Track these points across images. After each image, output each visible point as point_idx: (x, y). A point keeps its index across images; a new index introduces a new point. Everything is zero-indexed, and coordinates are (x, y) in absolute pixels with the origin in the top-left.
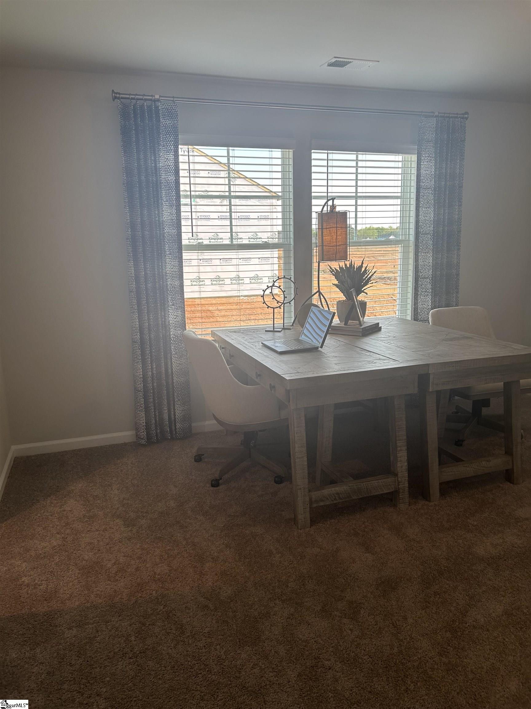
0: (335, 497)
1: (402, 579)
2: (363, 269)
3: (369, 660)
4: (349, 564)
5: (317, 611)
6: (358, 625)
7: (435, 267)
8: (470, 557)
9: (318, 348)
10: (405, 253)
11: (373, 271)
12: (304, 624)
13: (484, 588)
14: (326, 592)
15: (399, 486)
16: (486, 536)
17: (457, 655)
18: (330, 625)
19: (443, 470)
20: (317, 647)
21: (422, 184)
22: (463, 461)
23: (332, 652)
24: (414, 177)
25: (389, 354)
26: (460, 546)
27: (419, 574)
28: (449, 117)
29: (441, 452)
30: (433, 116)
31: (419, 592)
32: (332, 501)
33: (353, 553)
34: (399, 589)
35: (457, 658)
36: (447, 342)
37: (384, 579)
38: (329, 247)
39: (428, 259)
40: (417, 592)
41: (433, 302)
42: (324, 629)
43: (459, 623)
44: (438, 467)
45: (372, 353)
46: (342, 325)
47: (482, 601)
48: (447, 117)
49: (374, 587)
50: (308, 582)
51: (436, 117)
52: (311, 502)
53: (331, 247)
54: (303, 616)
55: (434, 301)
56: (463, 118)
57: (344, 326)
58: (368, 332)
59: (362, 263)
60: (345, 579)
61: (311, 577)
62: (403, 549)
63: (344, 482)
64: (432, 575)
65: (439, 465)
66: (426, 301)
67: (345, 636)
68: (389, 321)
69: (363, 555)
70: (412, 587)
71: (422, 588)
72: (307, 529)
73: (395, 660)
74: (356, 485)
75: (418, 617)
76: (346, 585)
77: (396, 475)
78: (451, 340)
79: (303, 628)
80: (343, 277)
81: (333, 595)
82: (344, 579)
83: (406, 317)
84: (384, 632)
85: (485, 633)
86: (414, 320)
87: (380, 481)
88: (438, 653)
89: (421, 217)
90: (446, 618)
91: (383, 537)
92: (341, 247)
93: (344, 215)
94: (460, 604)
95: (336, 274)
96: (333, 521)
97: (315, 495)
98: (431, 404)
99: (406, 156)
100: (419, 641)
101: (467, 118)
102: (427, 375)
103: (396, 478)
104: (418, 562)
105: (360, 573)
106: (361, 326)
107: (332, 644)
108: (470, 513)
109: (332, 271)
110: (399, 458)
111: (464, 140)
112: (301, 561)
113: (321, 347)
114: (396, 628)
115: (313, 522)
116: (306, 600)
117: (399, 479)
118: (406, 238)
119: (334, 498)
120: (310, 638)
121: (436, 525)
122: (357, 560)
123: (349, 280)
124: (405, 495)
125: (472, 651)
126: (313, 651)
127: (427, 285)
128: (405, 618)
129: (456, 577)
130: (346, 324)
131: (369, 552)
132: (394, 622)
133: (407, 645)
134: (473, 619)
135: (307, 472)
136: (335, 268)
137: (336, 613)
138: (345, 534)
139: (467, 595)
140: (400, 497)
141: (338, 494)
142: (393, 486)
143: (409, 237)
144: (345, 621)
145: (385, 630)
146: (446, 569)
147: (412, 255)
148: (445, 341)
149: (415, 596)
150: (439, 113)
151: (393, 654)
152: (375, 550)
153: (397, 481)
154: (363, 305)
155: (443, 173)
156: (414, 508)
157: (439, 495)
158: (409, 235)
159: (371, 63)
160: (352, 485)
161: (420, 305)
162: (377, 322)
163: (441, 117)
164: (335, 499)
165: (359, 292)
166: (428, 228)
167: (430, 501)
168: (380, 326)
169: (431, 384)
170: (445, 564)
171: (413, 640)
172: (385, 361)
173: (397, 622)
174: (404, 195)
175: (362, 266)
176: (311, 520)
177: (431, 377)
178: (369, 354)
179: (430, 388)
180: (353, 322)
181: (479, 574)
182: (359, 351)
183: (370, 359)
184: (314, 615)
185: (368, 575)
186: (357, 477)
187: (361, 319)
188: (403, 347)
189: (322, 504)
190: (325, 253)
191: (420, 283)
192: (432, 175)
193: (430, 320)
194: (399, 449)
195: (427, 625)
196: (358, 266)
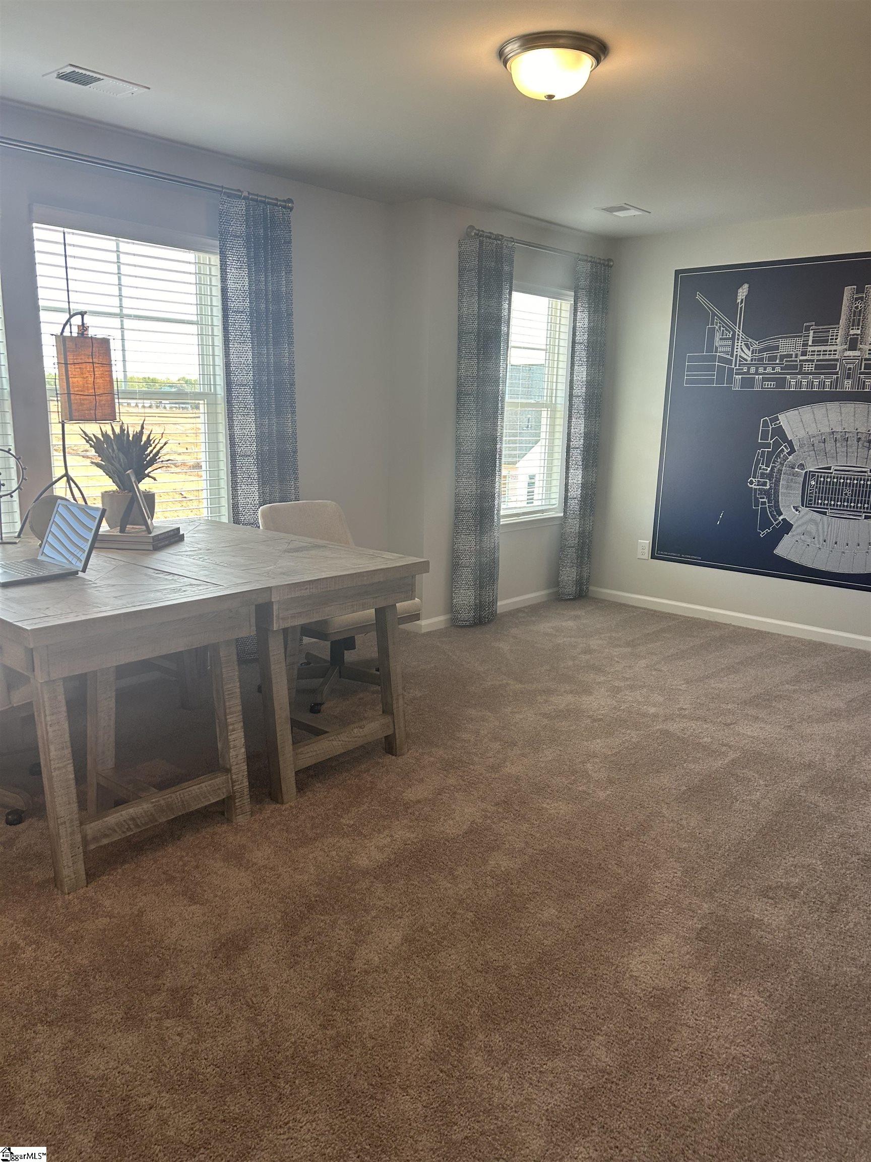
0: (128, 825)
1: (254, 932)
2: (144, 438)
3: (215, 1071)
4: (165, 929)
5: (117, 1021)
6: (192, 1022)
7: (261, 439)
8: (350, 872)
9: (77, 572)
10: (211, 414)
11: (163, 441)
12: (95, 1050)
13: (374, 913)
14: (129, 986)
15: (234, 788)
16: (368, 837)
17: (347, 1019)
18: (143, 1038)
19: (300, 750)
20: (123, 1081)
21: (231, 305)
22: (326, 732)
23: (152, 1079)
24: (217, 292)
25: (205, 576)
26: (335, 861)
27: (279, 917)
28: (264, 202)
29: (295, 724)
30: (240, 197)
31: (281, 945)
32: (124, 832)
33: (170, 911)
34: (250, 948)
35: (348, 1025)
36: (291, 554)
37: (226, 938)
38: (82, 397)
39: (248, 426)
40: (279, 945)
41: (262, 494)
42: (132, 1048)
43: (345, 973)
44: (291, 747)
45: (176, 577)
46: (116, 532)
47: (372, 933)
48: (261, 202)
49: (210, 955)
50: (94, 977)
51: (244, 198)
52: (85, 842)
53: (85, 397)
54: (92, 1038)
55: (263, 492)
56: (285, 207)
57: (120, 534)
58: (163, 544)
59: (142, 428)
60: (161, 955)
61: (98, 969)
62: (250, 885)
63: (141, 798)
64: (299, 913)
65: (294, 743)
66: (251, 492)
67: (171, 1047)
68: (194, 524)
69: (187, 910)
70: (270, 939)
71: (286, 937)
72: (81, 891)
73: (256, 1058)
74: (164, 799)
75: (284, 981)
76: (163, 964)
77: (228, 771)
78: (297, 550)
79: (94, 1058)
80: (110, 451)
81: (141, 988)
82: (158, 957)
83: (220, 519)
84: (234, 1021)
85: (382, 977)
86: (234, 523)
87: (203, 785)
88: (320, 1025)
89: (233, 358)
90: (326, 971)
91: (216, 873)
92: (104, 398)
93: (105, 343)
94: (343, 944)
95: (98, 445)
96: (127, 866)
97: (92, 828)
98: (276, 650)
99: (202, 255)
100: (291, 1017)
101: (291, 209)
102: (269, 605)
103: (229, 775)
104: (275, 899)
105: (184, 940)
106: (150, 533)
107: (150, 1067)
108: (343, 809)
109: (88, 439)
110: (232, 743)
111: (290, 242)
112: (77, 946)
113: (84, 571)
114: (253, 1009)
115: (91, 876)
116: (94, 1009)
117: (234, 777)
118: (211, 390)
119: (127, 827)
120: (108, 1070)
121: (296, 838)
122: (176, 920)
123: (121, 455)
124: (244, 801)
125: (368, 1008)
126: (118, 1089)
127: (250, 467)
128: (265, 989)
129: (333, 908)
130: (122, 530)
131: (195, 903)
132: (249, 1000)
133: (273, 1029)
134: (363, 961)
135: (74, 791)
136: (94, 435)
137: (150, 1015)
138: (151, 883)
139: (352, 928)
140: (237, 804)
141: (133, 819)
142: (224, 790)
143: (215, 388)
144: (168, 1023)
145: (235, 1017)
146: (317, 899)
147: (222, 419)
148: (289, 552)
149: (277, 951)
150: (249, 193)
151: (253, 1050)
152: (206, 897)
153: (230, 781)
154: (150, 498)
155: (262, 290)
156: (259, 819)
157: (295, 790)
158: (215, 385)
159: (135, 89)
160: (157, 799)
161: (241, 500)
162: (175, 526)
163: (252, 200)
164: (129, 829)
165: (141, 477)
166: (245, 376)
167: (282, 803)
168: (181, 533)
169: (275, 618)
170: (315, 893)
171: (281, 1018)
172: (200, 588)
173: (254, 999)
174: (201, 319)
175: (141, 433)
176: (87, 874)
177: (275, 607)
178: (171, 578)
179: (275, 625)
180: (134, 527)
181: (364, 894)
182: (153, 574)
183: (175, 586)
184: (112, 1030)
185: (198, 939)
186: (163, 785)
187: (149, 521)
188: (226, 565)
189: (105, 841)
190: (74, 407)
191: (238, 464)
192: (245, 290)
193: (260, 521)
194: (231, 727)
195: (299, 990)
196: (135, 433)
